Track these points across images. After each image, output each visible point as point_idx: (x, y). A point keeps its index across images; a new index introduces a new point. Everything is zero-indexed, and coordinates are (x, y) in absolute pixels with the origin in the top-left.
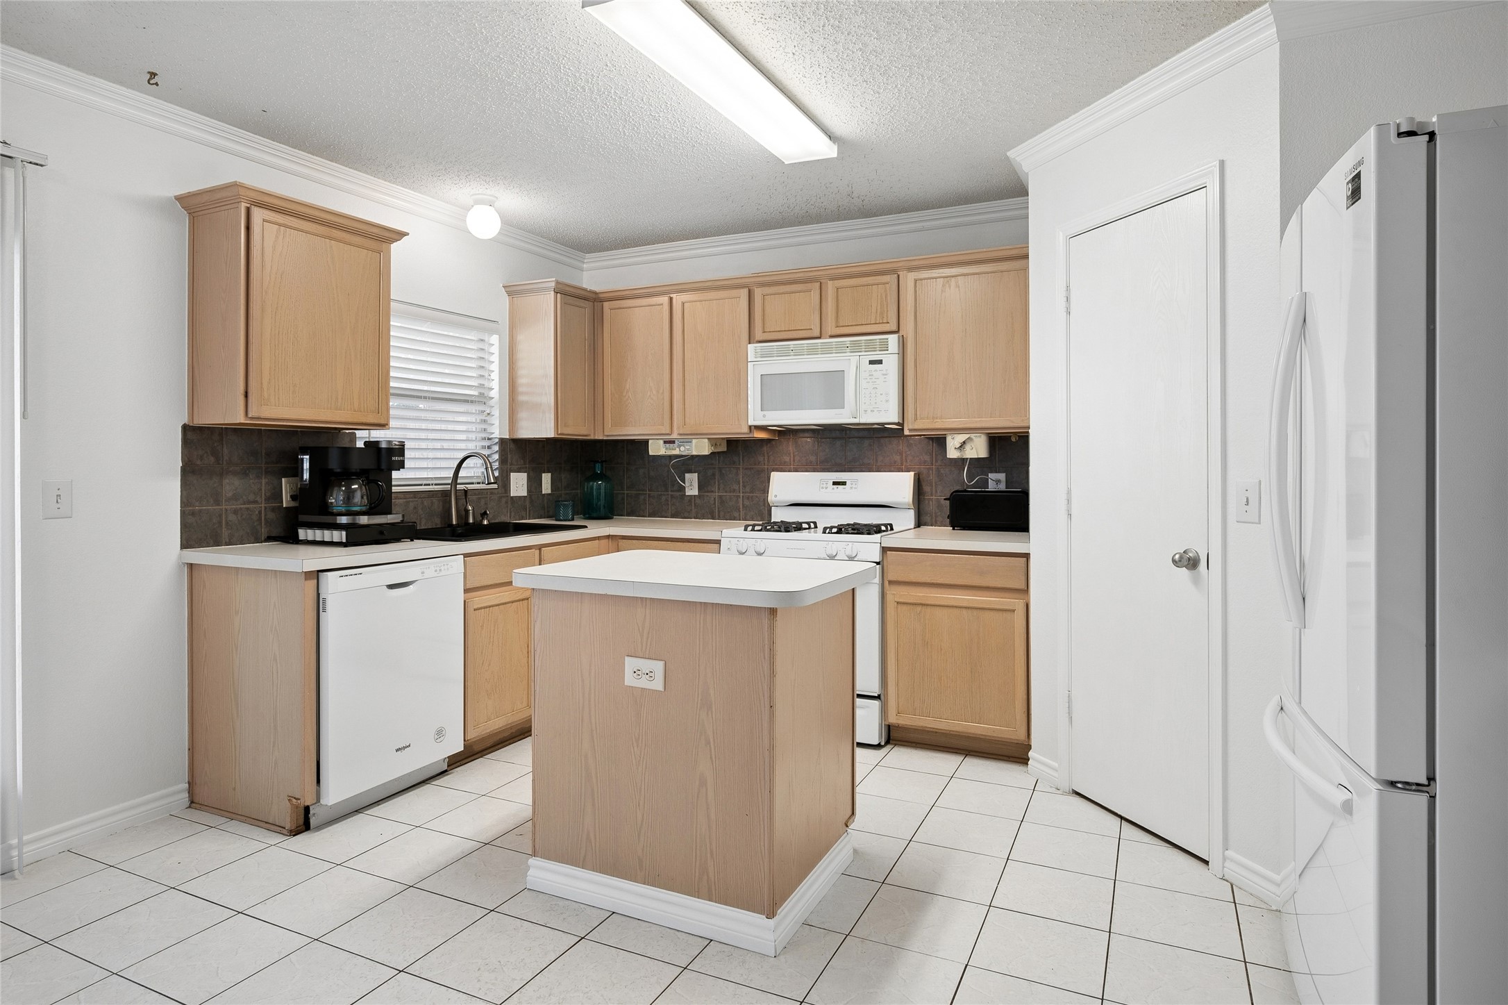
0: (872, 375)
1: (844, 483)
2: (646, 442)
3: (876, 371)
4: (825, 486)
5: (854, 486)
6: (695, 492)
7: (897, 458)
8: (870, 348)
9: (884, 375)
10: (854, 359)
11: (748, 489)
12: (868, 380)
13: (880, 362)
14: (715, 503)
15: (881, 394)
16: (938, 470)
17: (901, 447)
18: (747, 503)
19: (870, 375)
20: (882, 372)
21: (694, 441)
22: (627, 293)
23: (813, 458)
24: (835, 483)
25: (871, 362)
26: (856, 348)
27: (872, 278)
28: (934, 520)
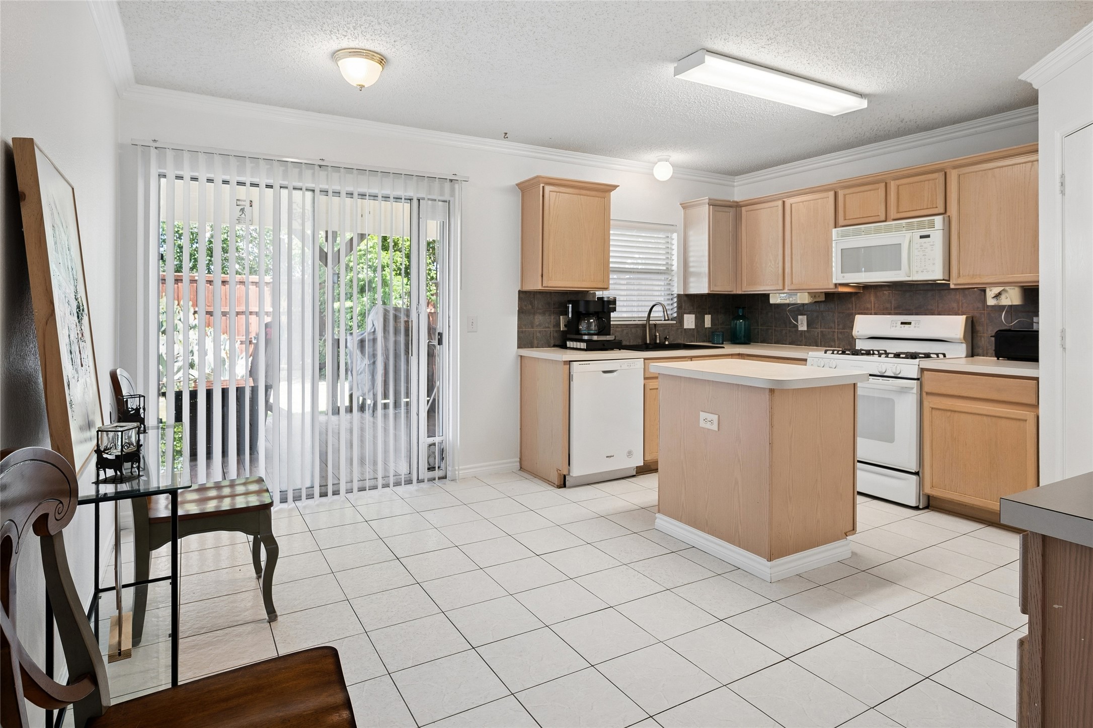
0: (922, 246)
1: (910, 323)
2: (767, 296)
3: (925, 243)
4: (895, 325)
5: (917, 325)
6: (805, 328)
7: (955, 305)
8: (921, 226)
9: (931, 245)
10: (908, 235)
11: (841, 327)
12: (920, 250)
13: (928, 236)
14: (818, 336)
15: (929, 259)
16: (989, 314)
17: (958, 297)
18: (840, 336)
19: (921, 246)
20: (930, 244)
21: (798, 294)
22: (756, 200)
23: (888, 305)
24: (902, 323)
25: (921, 237)
26: (910, 227)
27: (926, 176)
28: (985, 352)
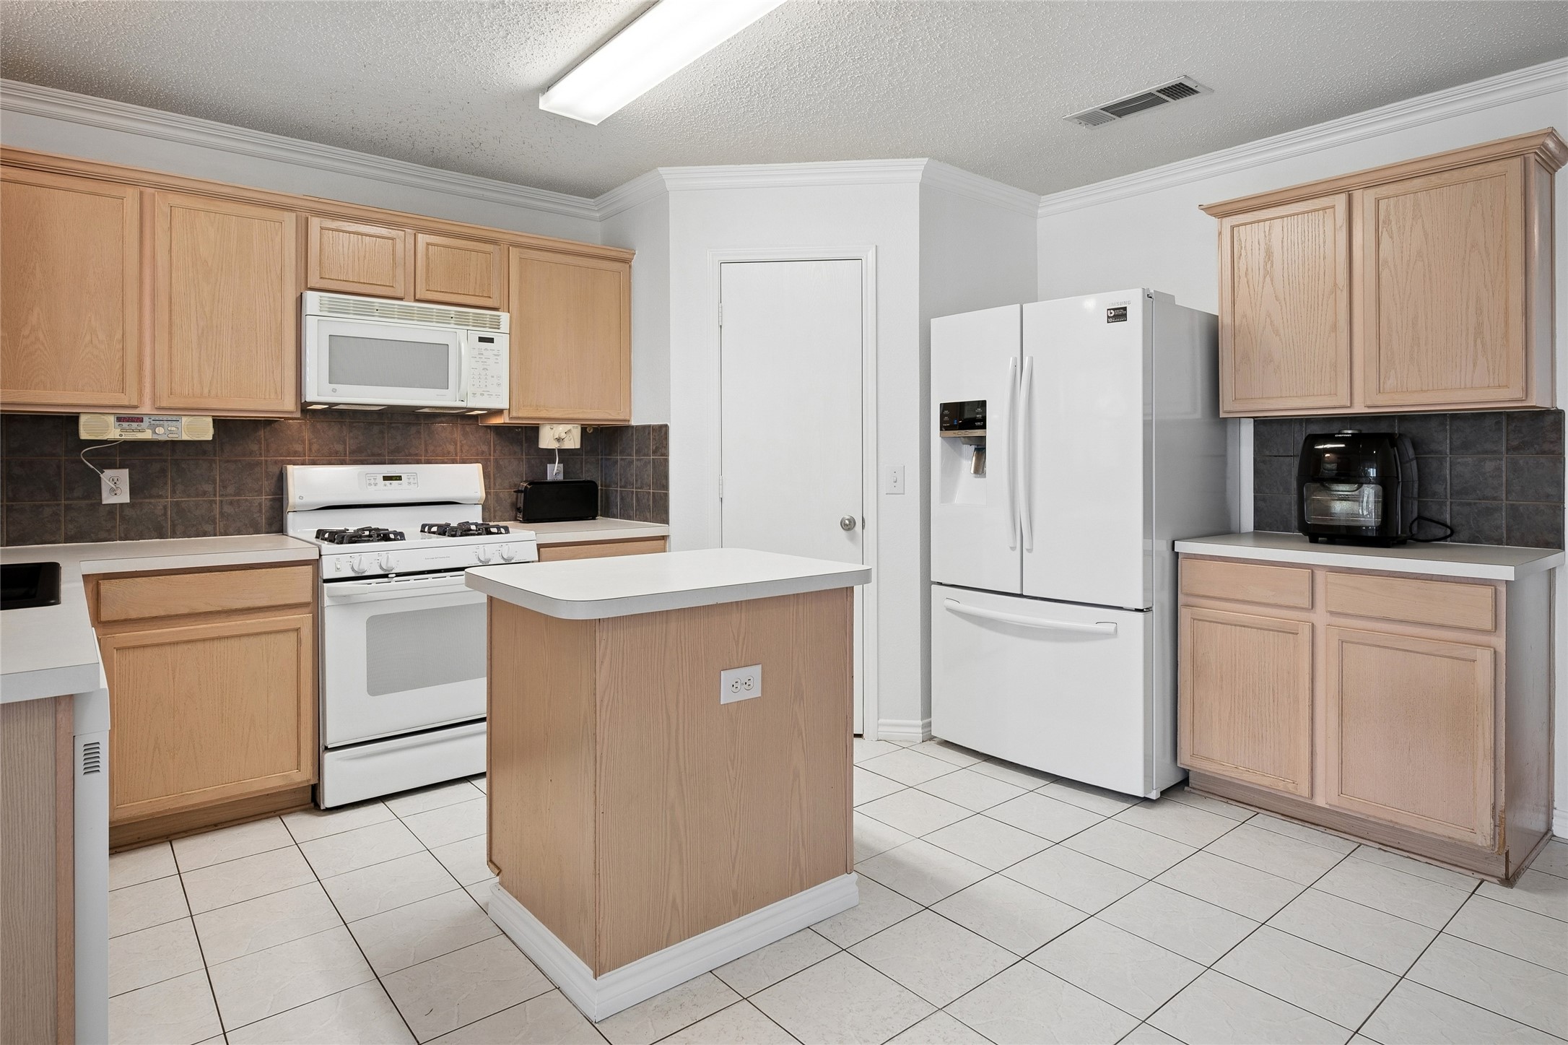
0: (482, 354)
1: (399, 478)
2: (73, 420)
3: (486, 349)
4: (372, 481)
5: (412, 480)
6: (125, 498)
8: (479, 323)
9: (496, 355)
10: (462, 333)
11: (231, 490)
12: (478, 359)
13: (491, 340)
14: (165, 514)
15: (493, 377)
17: (456, 435)
18: (228, 509)
19: (479, 354)
20: (494, 352)
21: (184, 419)
22: (41, 160)
23: (340, 447)
24: (386, 478)
25: (482, 340)
26: (462, 320)
27: (475, 243)
